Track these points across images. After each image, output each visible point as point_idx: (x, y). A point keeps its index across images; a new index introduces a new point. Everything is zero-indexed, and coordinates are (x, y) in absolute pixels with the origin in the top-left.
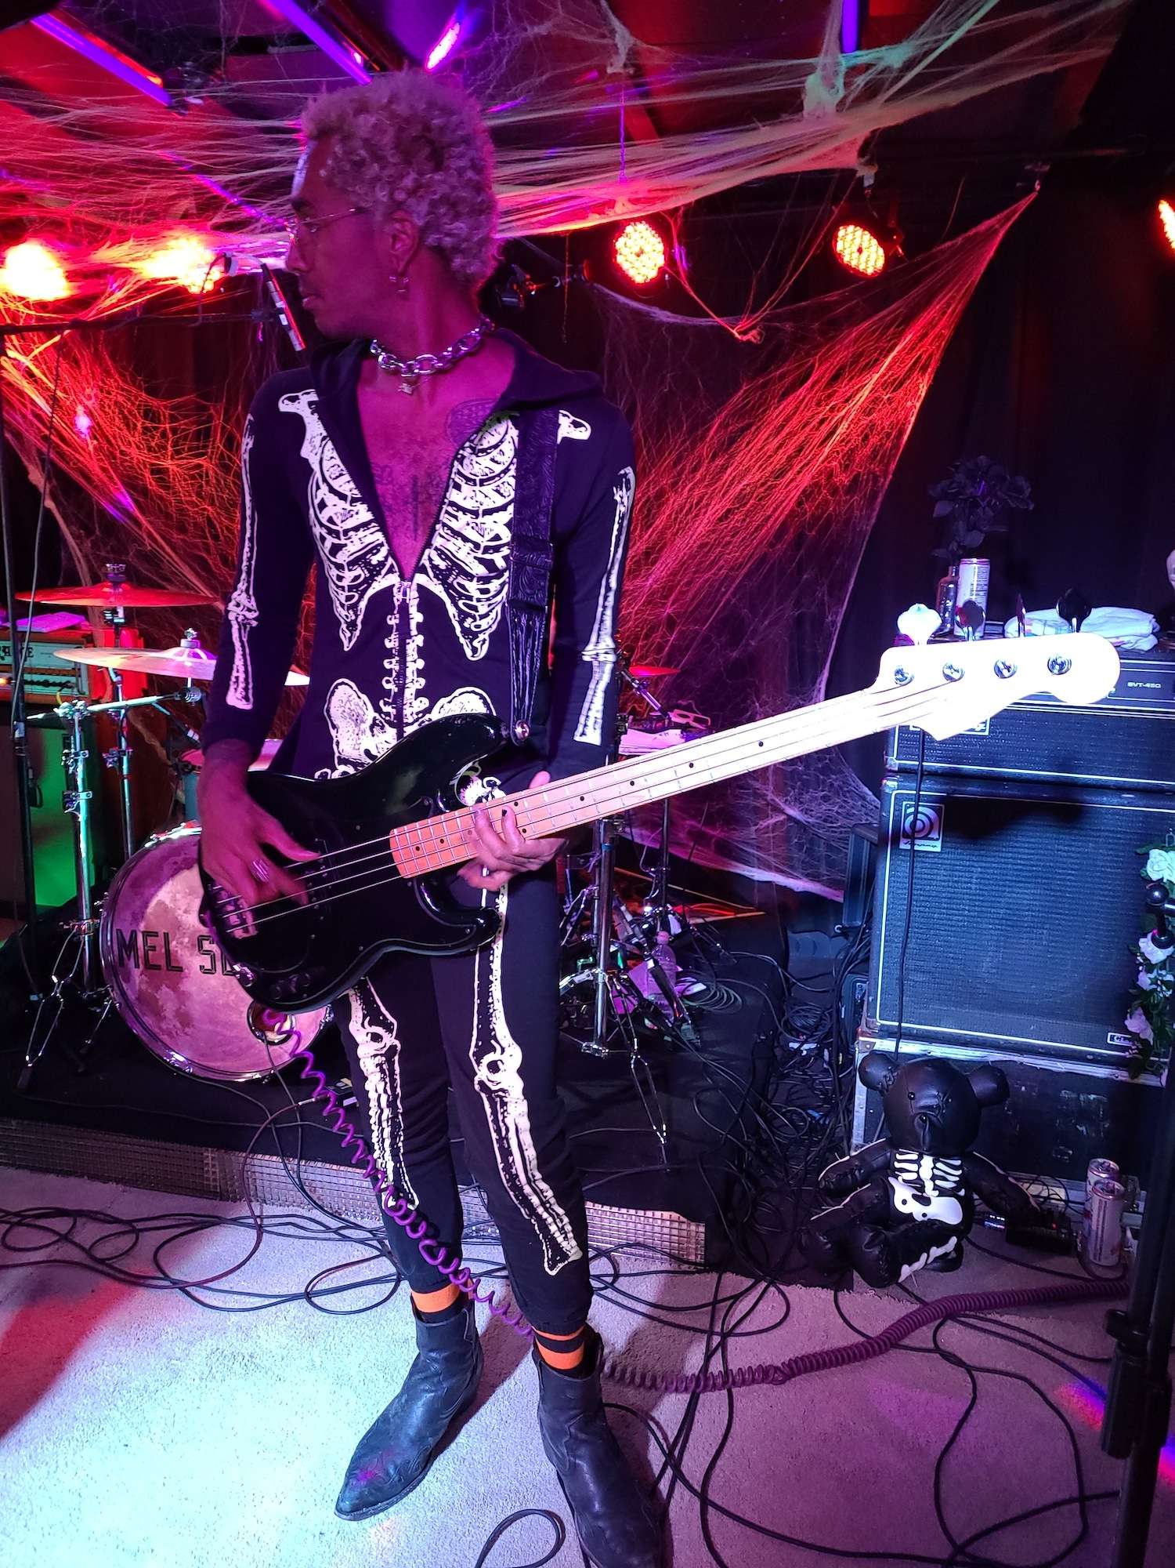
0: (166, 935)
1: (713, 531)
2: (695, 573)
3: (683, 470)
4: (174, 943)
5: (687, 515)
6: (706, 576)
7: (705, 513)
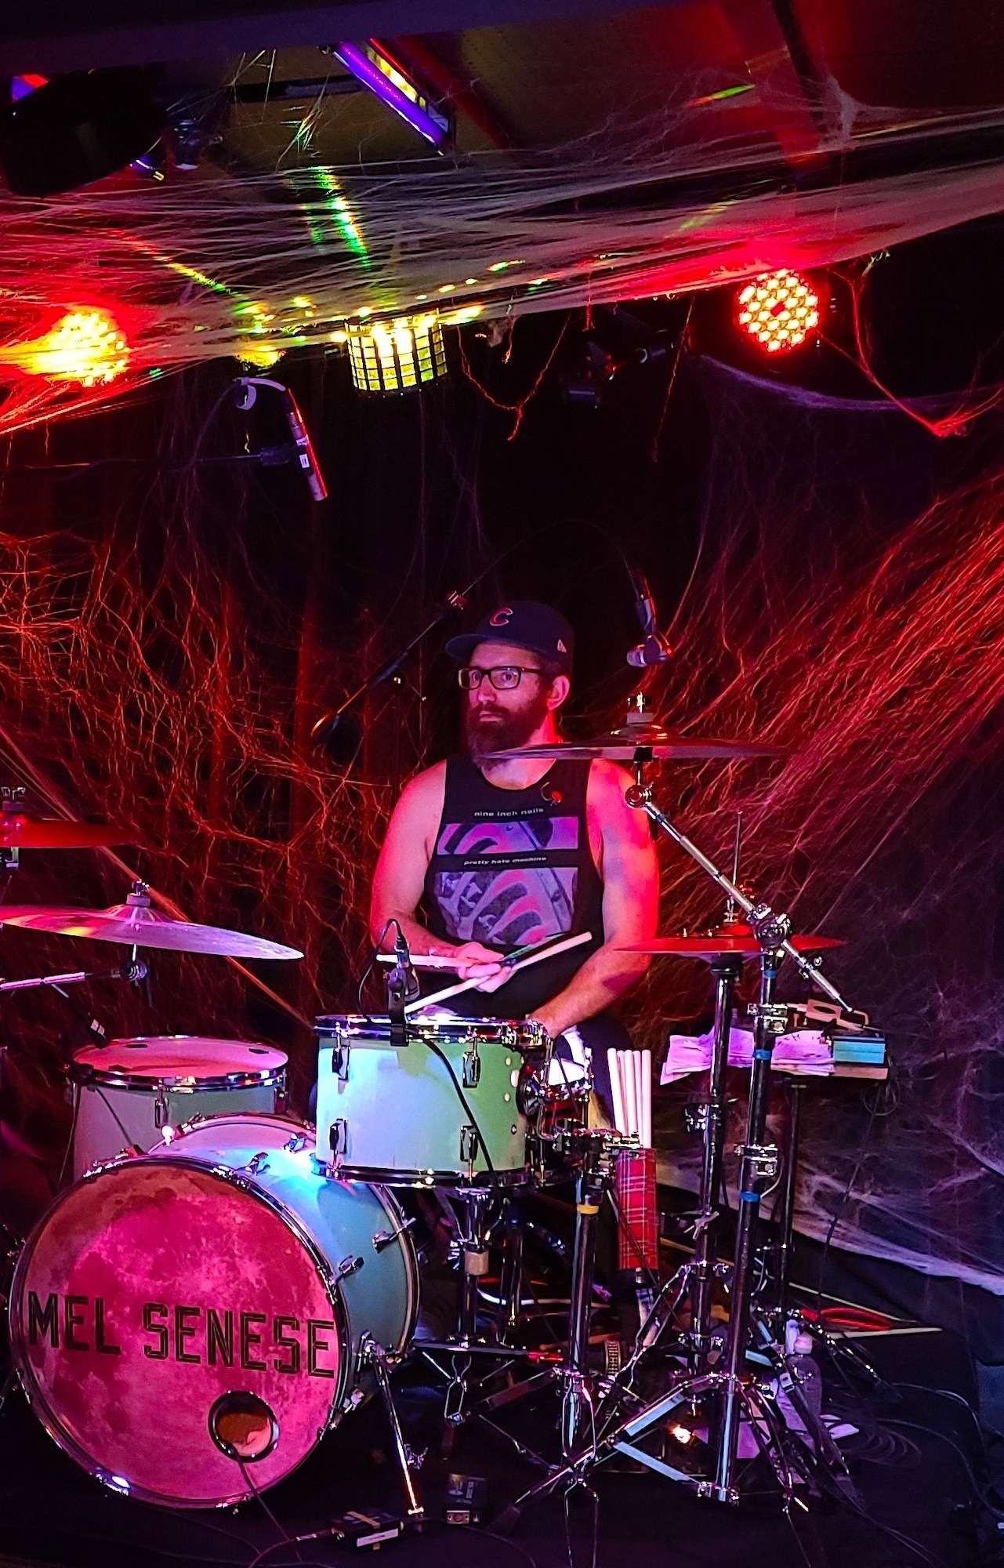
0: (99, 1302)
1: (876, 723)
2: (845, 786)
3: (830, 628)
4: (110, 1313)
5: (834, 697)
6: (863, 792)
7: (866, 694)
